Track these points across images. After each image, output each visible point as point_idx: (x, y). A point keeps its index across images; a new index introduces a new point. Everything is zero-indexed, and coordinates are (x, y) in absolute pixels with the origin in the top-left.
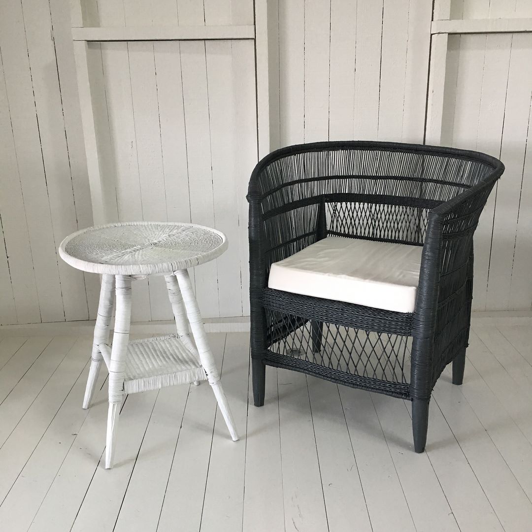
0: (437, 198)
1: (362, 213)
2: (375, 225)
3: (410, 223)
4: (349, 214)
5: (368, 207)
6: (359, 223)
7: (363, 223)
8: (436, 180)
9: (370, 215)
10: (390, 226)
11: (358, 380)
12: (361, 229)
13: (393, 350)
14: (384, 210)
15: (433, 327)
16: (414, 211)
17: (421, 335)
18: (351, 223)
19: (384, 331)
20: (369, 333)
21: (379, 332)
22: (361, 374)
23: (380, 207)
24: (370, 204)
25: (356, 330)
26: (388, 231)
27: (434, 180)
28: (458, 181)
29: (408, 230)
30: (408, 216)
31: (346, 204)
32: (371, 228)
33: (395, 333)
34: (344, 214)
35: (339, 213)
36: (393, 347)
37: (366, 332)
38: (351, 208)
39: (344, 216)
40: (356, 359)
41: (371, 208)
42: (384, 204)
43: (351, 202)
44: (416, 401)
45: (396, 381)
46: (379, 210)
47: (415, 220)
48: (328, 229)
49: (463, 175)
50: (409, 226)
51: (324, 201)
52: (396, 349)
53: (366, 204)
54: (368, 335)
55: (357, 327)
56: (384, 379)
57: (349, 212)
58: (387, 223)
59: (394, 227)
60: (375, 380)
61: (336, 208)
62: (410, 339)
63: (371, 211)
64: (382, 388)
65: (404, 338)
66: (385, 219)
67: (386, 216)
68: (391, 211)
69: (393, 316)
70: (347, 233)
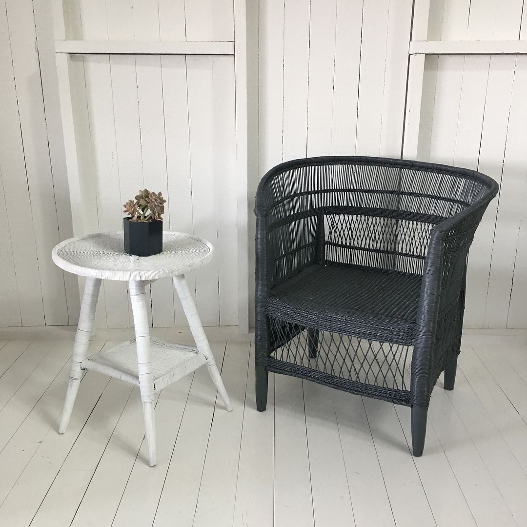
0: (431, 212)
1: (359, 225)
2: (371, 236)
3: (405, 235)
4: (346, 226)
5: (365, 220)
6: (356, 234)
7: (360, 235)
8: (431, 195)
9: (367, 227)
10: (386, 238)
11: (360, 386)
12: (358, 240)
13: (394, 358)
14: (380, 222)
15: (432, 338)
16: (409, 224)
17: (422, 345)
18: (348, 234)
19: (386, 341)
20: (371, 342)
21: (382, 341)
22: (362, 381)
23: (376, 219)
24: (367, 217)
25: (359, 339)
26: (384, 242)
27: (429, 195)
28: (452, 197)
29: (403, 243)
30: (403, 228)
31: (344, 216)
32: (368, 239)
33: (396, 342)
34: (342, 225)
35: (337, 225)
36: (394, 356)
37: (369, 341)
38: (349, 220)
39: (342, 228)
40: (358, 367)
41: (368, 220)
42: (381, 217)
43: (348, 214)
44: (416, 408)
45: (396, 389)
46: (376, 222)
47: (411, 232)
48: (326, 239)
49: (457, 191)
50: (405, 238)
51: (323, 213)
52: (397, 357)
53: (363, 216)
54: (370, 344)
55: (360, 337)
56: (385, 386)
57: (346, 223)
58: (383, 234)
59: (390, 238)
60: (376, 387)
61: (335, 220)
62: (411, 348)
63: (367, 224)
64: (383, 395)
65: (406, 347)
66: (381, 231)
67: (382, 228)
68: (387, 224)
69: (394, 326)
70: (344, 243)
